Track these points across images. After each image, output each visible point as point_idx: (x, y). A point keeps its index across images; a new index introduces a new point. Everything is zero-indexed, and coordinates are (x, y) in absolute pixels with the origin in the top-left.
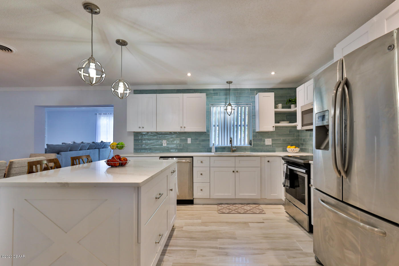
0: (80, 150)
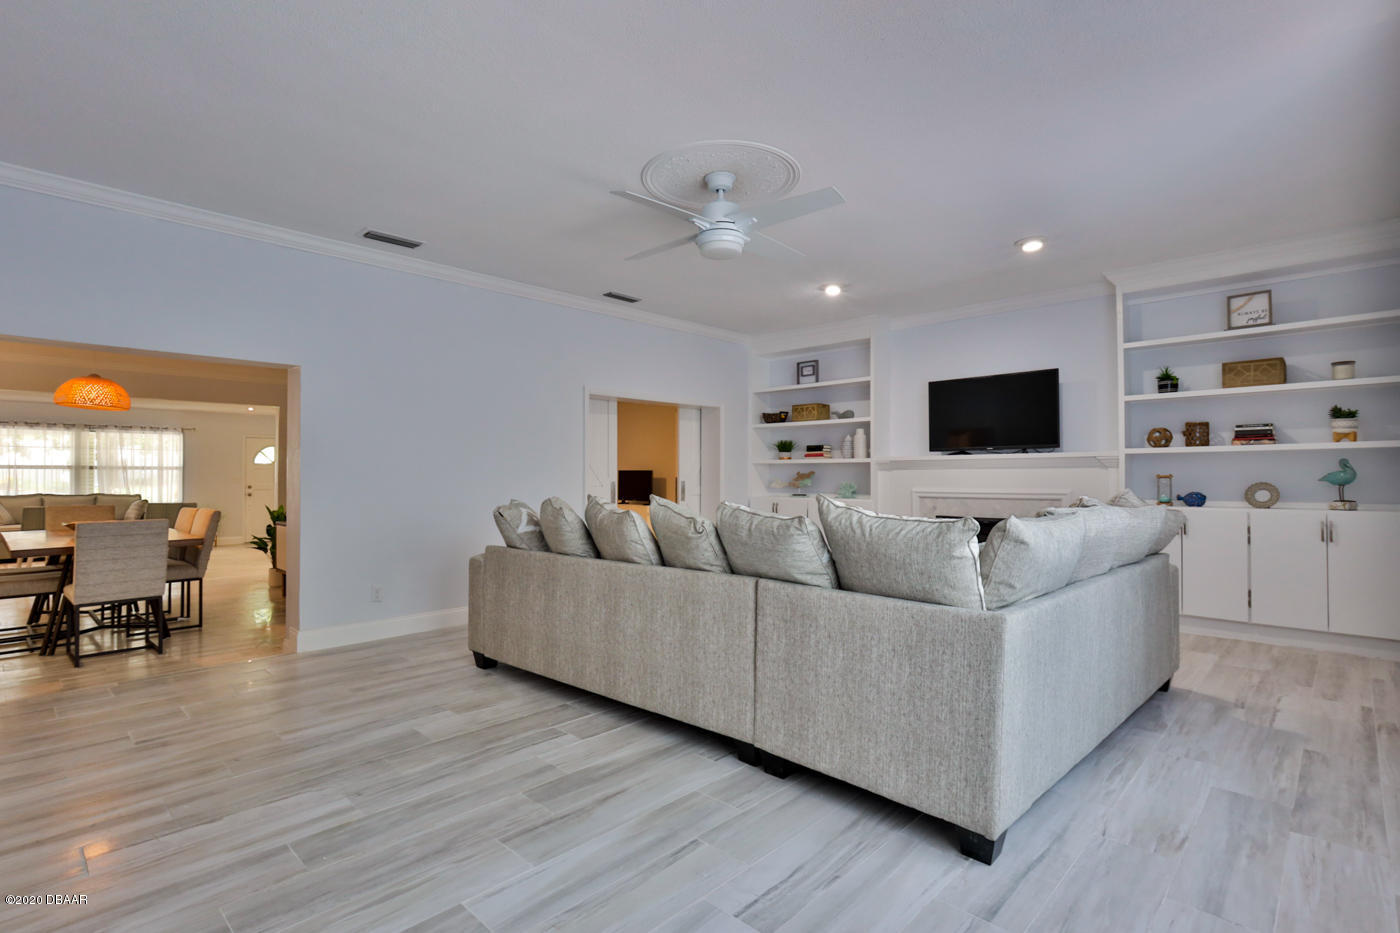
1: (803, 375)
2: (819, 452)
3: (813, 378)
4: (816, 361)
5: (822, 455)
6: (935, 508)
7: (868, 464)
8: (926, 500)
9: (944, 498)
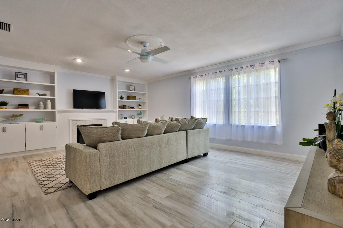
0: (147, 136)
1: (18, 77)
2: (28, 107)
3: (24, 79)
4: (27, 74)
5: (29, 108)
6: (76, 123)
7: (54, 112)
8: (74, 121)
9: (79, 120)
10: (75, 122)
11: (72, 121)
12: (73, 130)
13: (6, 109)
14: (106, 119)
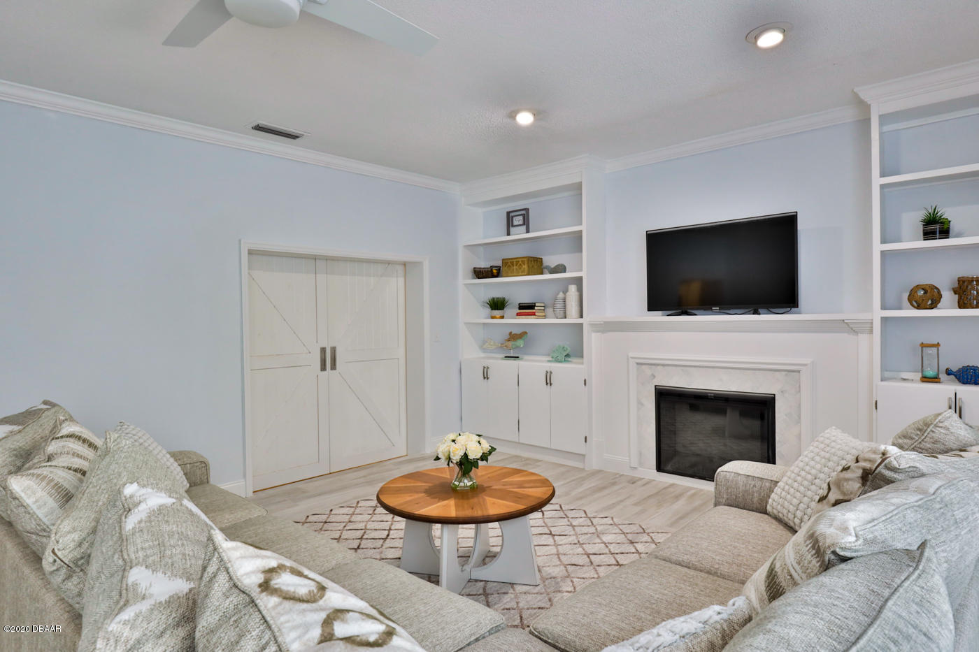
1: (513, 226)
2: (533, 310)
3: (524, 228)
4: (527, 210)
5: (534, 314)
6: (653, 376)
7: (581, 325)
8: (644, 367)
9: (663, 365)
10: (648, 371)
11: (638, 364)
12: (642, 405)
13: (502, 317)
14: (799, 371)
